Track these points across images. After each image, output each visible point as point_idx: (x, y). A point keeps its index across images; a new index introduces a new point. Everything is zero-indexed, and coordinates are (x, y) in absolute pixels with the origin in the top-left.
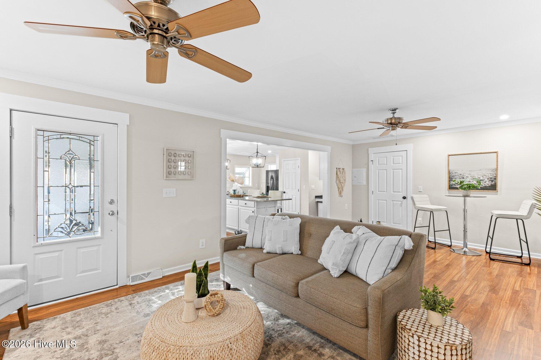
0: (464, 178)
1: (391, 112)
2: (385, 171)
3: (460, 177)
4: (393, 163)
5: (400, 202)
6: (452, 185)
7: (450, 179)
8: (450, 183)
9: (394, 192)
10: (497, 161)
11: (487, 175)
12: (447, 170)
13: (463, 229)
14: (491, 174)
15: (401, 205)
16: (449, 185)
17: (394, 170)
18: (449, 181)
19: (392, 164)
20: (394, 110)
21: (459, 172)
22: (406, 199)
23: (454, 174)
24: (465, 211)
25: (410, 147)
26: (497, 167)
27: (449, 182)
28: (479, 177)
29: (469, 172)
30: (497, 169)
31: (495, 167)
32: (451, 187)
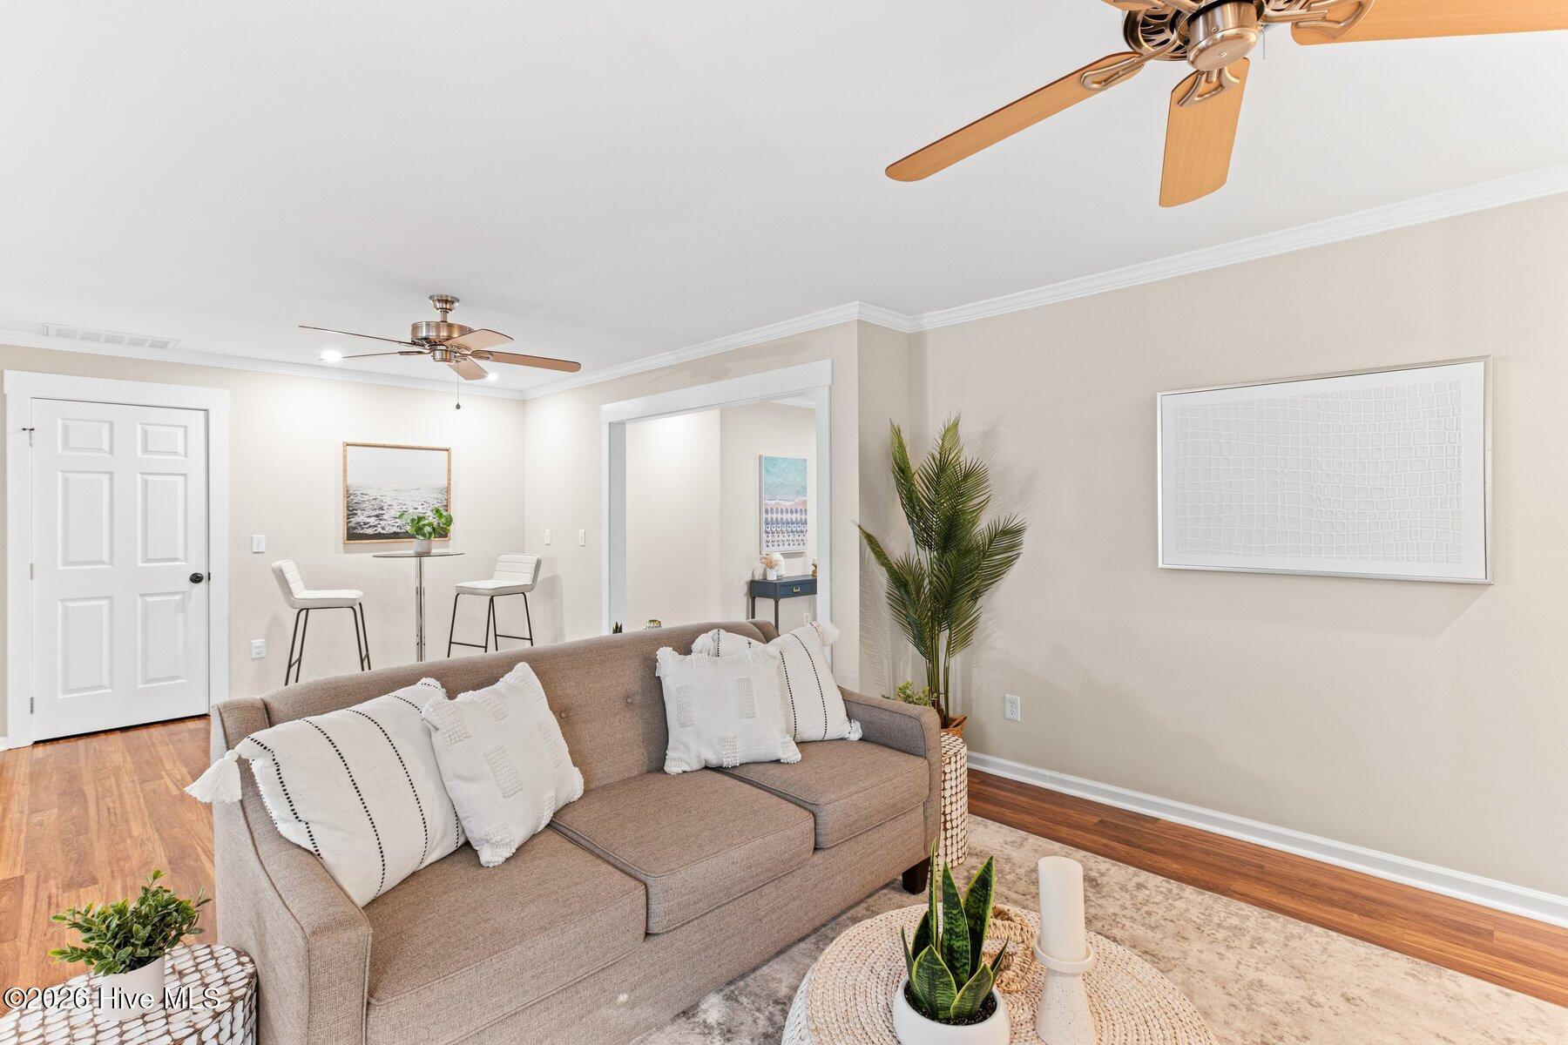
0: (384, 508)
1: (438, 305)
2: (106, 478)
3: (375, 507)
4: (145, 450)
5: (178, 597)
6: (355, 528)
7: (351, 511)
8: (350, 522)
9: (148, 561)
10: (449, 471)
11: (431, 501)
12: (342, 485)
13: (414, 640)
14: (437, 499)
15: (182, 607)
16: (348, 529)
17: (148, 478)
18: (349, 516)
19: (139, 455)
20: (446, 303)
21: (373, 493)
22: (203, 584)
23: (359, 498)
24: (420, 592)
25: (218, 399)
26: (449, 484)
27: (348, 519)
28: (416, 506)
29: (394, 494)
30: (448, 489)
31: (445, 483)
32: (353, 535)
